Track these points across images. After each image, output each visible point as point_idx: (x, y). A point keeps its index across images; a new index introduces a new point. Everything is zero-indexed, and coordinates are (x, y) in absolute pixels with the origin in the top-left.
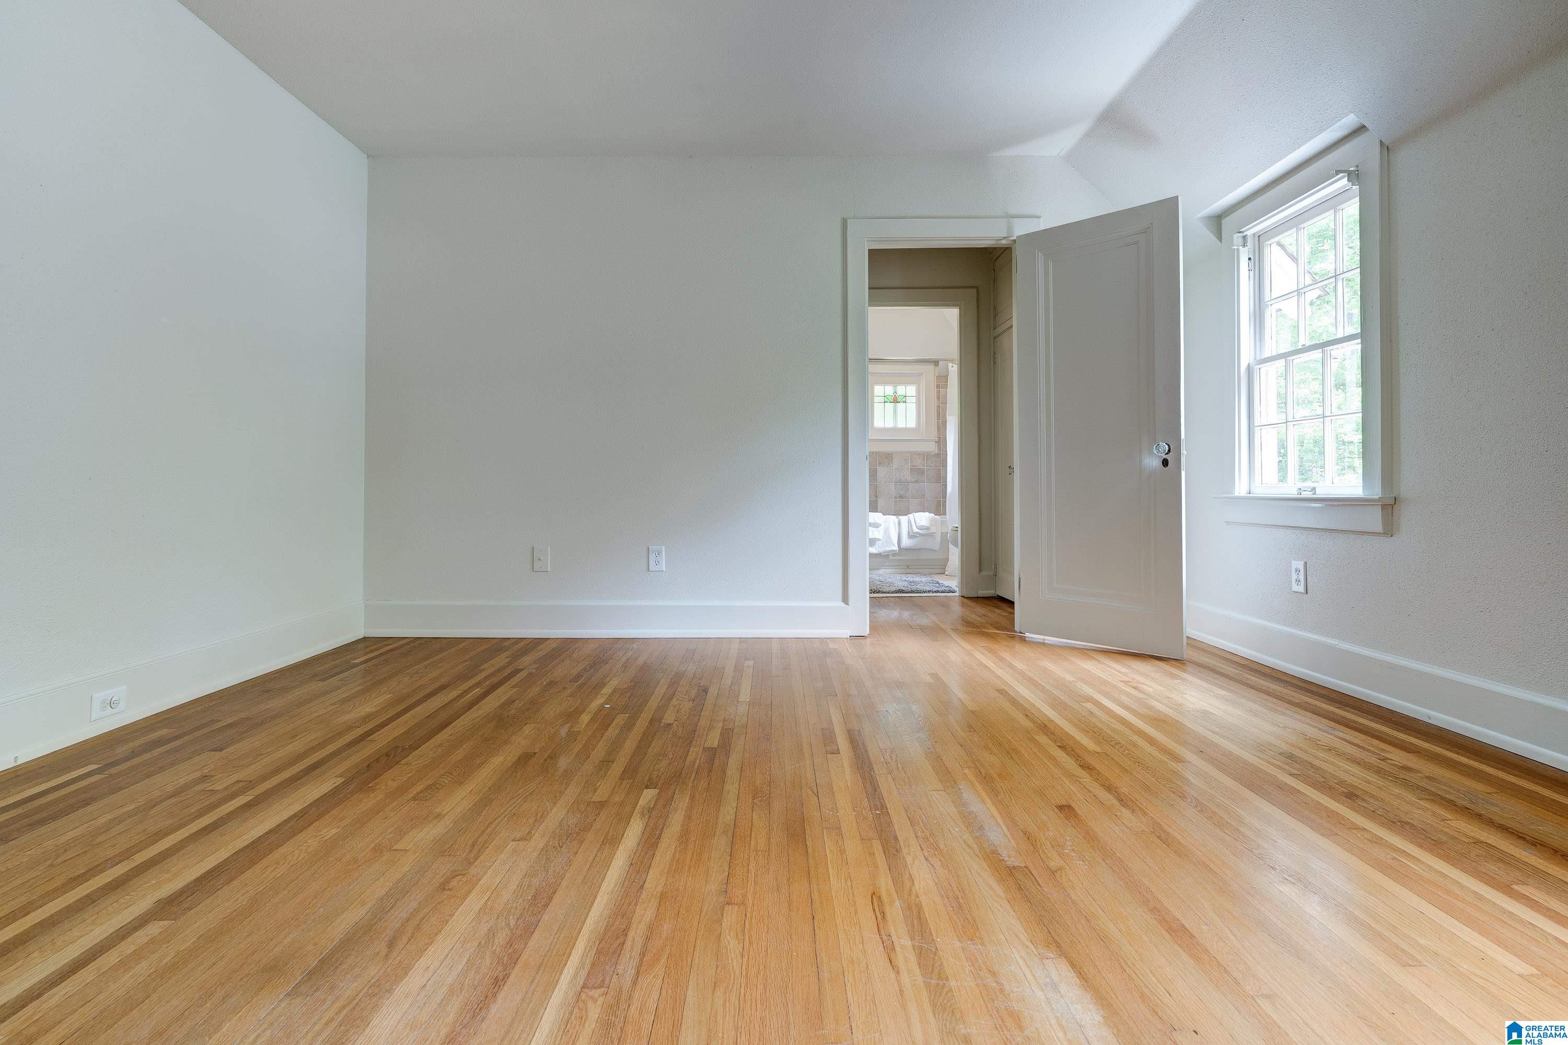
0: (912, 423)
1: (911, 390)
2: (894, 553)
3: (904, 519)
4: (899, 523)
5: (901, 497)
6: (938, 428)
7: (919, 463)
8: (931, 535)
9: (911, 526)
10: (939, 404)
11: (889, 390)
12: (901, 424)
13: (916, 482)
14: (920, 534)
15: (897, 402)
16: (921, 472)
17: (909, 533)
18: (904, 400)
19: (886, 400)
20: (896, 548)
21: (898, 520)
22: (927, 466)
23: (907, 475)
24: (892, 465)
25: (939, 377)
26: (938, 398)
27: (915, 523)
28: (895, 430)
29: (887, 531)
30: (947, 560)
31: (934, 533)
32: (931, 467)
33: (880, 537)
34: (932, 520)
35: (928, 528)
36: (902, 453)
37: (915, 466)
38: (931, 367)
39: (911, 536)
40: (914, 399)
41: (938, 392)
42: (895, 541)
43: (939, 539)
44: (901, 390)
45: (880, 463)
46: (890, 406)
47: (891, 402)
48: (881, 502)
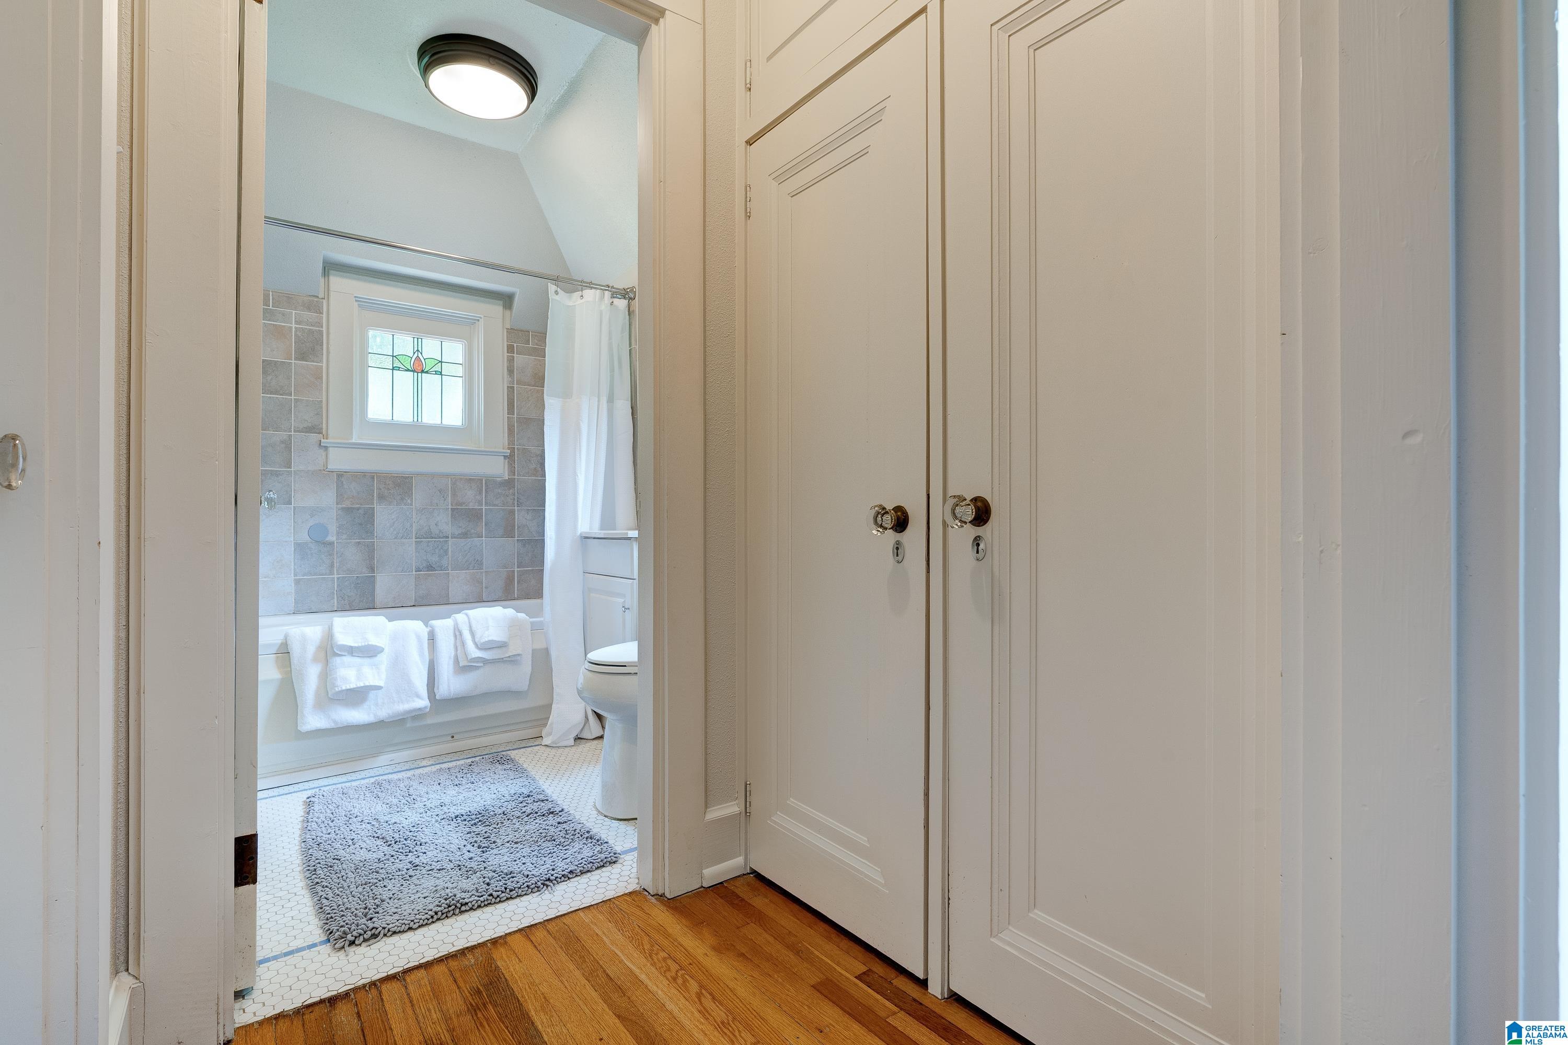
0: (454, 416)
1: (454, 351)
2: (417, 715)
3: (443, 626)
4: (432, 638)
5: (430, 568)
6: (509, 429)
7: (469, 496)
8: (513, 661)
9: (463, 644)
10: (513, 384)
11: (405, 344)
12: (430, 417)
13: (465, 535)
14: (485, 662)
15: (422, 371)
16: (474, 516)
17: (456, 660)
18: (438, 368)
19: (397, 364)
20: (423, 702)
21: (427, 630)
22: (486, 504)
23: (443, 522)
24: (409, 501)
25: (513, 333)
26: (511, 371)
27: (473, 634)
28: (416, 427)
29: (398, 664)
30: (548, 708)
31: (519, 655)
32: (495, 505)
33: (381, 684)
34: (513, 625)
35: (502, 645)
36: (433, 476)
37: (461, 504)
38: (495, 309)
39: (464, 667)
40: (459, 371)
41: (511, 360)
42: (423, 690)
43: (526, 667)
44: (431, 348)
45: (381, 498)
46: (405, 379)
47: (408, 370)
48: (383, 583)
